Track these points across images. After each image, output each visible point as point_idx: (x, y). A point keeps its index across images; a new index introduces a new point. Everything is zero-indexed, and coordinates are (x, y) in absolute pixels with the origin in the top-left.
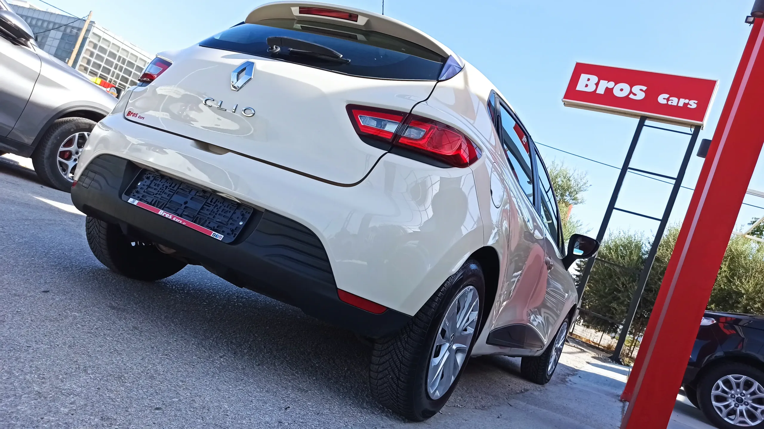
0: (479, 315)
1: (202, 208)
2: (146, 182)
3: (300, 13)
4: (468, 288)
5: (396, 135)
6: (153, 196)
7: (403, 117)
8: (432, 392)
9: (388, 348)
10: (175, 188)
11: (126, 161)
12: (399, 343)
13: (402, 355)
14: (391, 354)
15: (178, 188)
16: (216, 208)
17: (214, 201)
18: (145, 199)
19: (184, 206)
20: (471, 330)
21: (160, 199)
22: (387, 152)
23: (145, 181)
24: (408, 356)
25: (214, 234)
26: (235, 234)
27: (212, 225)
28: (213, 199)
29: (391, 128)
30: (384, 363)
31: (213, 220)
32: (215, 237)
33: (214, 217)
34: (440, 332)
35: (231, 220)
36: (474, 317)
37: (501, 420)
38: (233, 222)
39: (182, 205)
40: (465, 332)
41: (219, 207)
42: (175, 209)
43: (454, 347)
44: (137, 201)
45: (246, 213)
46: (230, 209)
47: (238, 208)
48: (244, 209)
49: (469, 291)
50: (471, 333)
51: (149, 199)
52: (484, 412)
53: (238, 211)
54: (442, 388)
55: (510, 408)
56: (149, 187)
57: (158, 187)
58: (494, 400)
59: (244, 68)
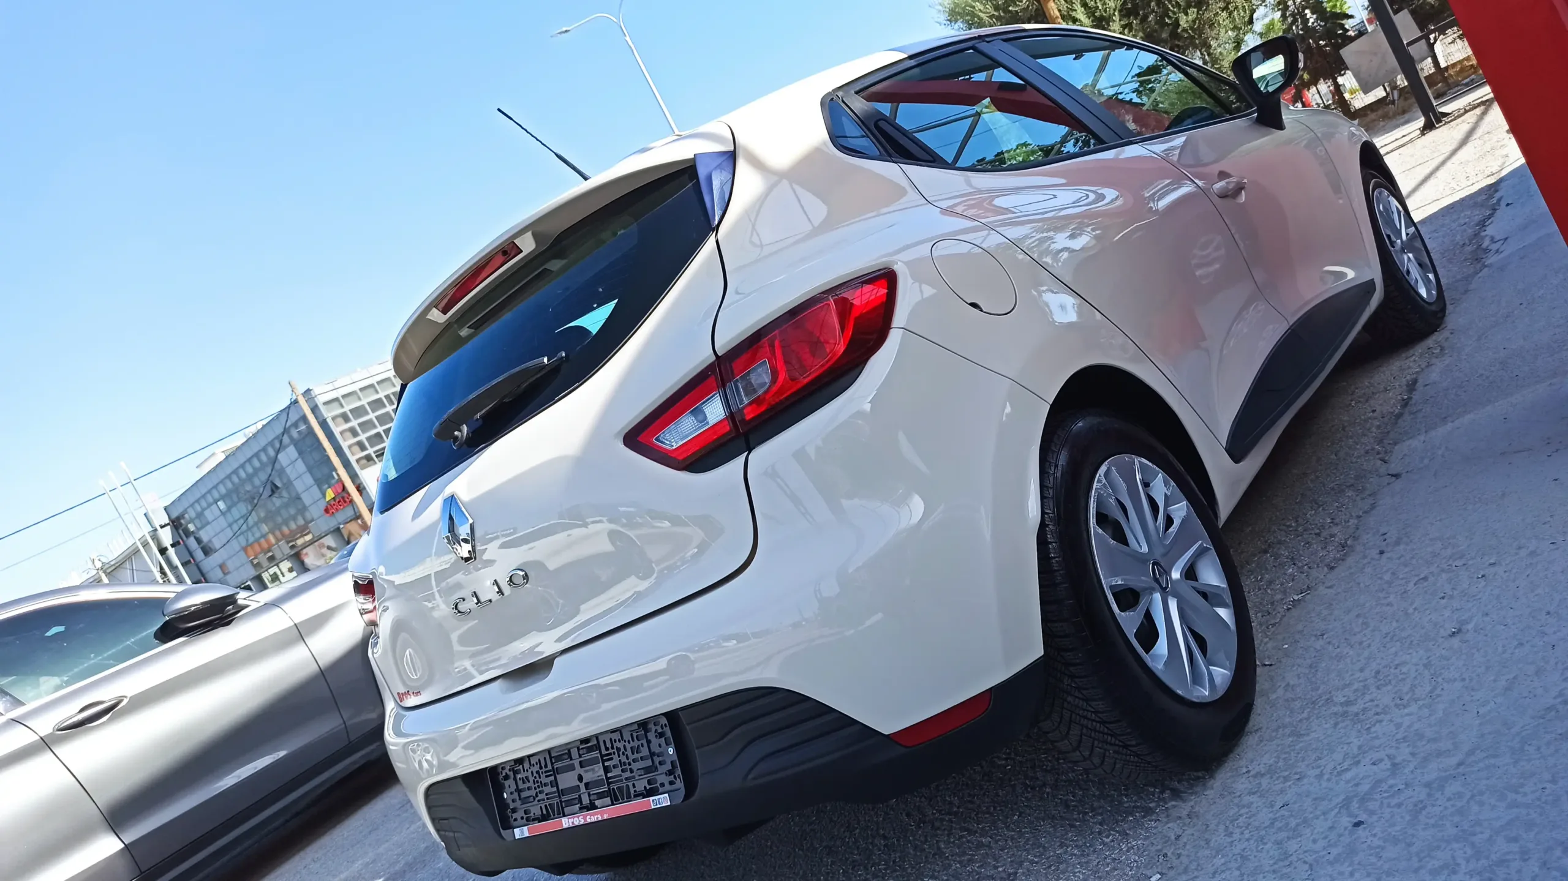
0: (1171, 472)
1: (607, 770)
2: (509, 787)
3: (445, 313)
4: (1100, 476)
5: (731, 416)
6: (536, 802)
7: (713, 376)
8: (1207, 694)
9: (1061, 718)
10: (550, 767)
11: (460, 780)
12: (1069, 699)
13: (1092, 712)
14: (1075, 723)
15: (552, 764)
16: (621, 753)
17: (609, 745)
18: (533, 816)
19: (582, 786)
20: (1180, 510)
21: (548, 799)
22: (746, 453)
23: (507, 786)
24: (1102, 706)
25: (653, 801)
26: (679, 775)
27: (641, 785)
28: (604, 741)
29: (715, 411)
30: (1080, 742)
31: (634, 777)
32: (658, 806)
33: (632, 771)
34: (1121, 611)
35: (655, 758)
36: (1161, 487)
37: (1389, 555)
38: (661, 759)
39: (578, 786)
40: (1171, 530)
41: (623, 750)
42: (577, 801)
43: (1176, 575)
44: (525, 828)
45: (662, 728)
46: (638, 740)
47: (647, 731)
48: (655, 725)
49: (1104, 481)
50: (1183, 513)
51: (535, 811)
52: (1350, 560)
53: (651, 736)
54: (1221, 656)
55: (1398, 485)
56: (519, 791)
57: (529, 782)
58: (1358, 498)
59: (450, 515)
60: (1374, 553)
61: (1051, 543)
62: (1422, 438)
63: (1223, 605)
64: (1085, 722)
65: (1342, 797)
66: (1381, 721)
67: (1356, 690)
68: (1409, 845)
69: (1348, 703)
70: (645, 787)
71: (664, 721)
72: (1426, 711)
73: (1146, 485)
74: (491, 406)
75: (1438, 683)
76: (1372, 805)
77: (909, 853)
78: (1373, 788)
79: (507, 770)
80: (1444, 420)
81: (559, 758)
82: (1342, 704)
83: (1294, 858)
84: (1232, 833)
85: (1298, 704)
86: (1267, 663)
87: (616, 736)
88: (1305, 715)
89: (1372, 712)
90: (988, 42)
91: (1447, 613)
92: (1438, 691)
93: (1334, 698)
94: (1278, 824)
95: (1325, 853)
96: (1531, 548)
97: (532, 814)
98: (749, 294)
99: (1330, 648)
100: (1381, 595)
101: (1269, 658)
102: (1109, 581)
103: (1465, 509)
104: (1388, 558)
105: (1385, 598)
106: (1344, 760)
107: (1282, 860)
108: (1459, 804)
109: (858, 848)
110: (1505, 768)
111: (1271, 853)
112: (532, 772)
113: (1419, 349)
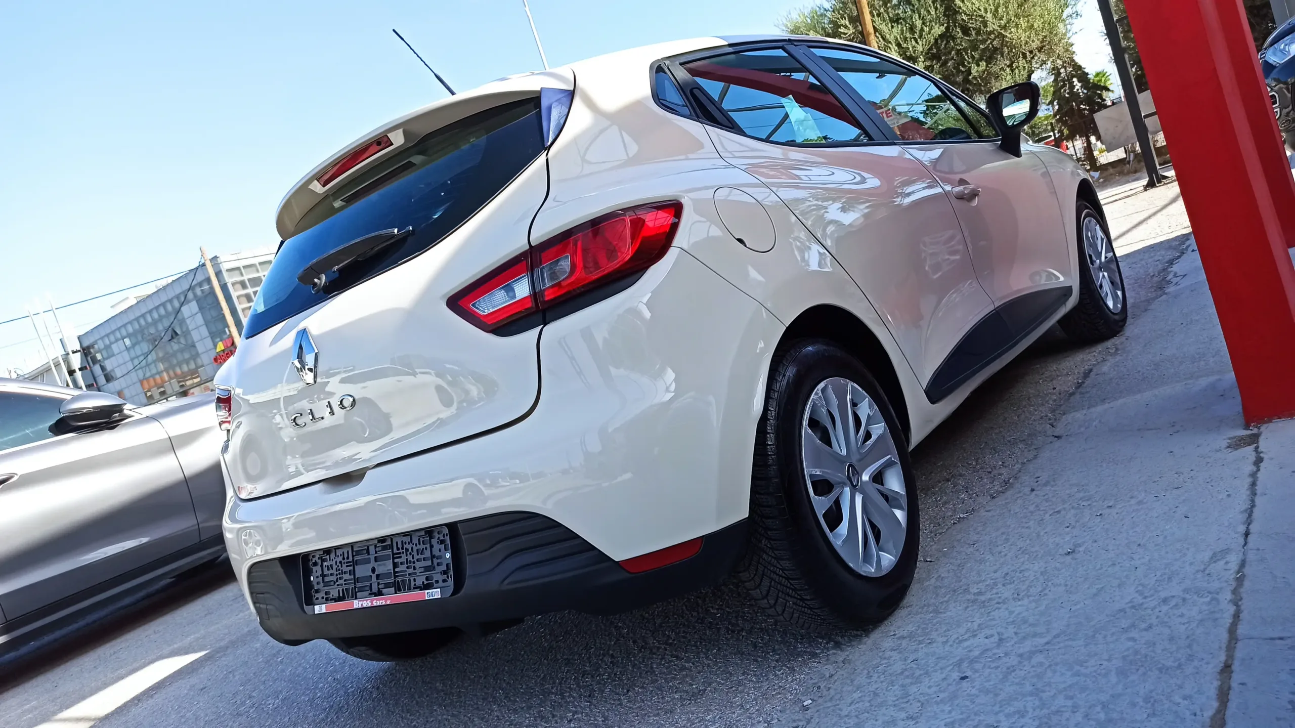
0: (876, 398)
1: (395, 565)
2: (316, 572)
3: (324, 186)
4: (818, 390)
5: (535, 295)
6: (336, 586)
7: (525, 261)
8: (873, 571)
10: (351, 558)
11: (277, 561)
15: (353, 556)
16: (408, 553)
17: (400, 546)
18: (331, 597)
19: (374, 577)
20: (879, 429)
21: (345, 584)
22: (542, 326)
23: (314, 571)
24: (789, 565)
25: (428, 593)
26: (451, 575)
27: (421, 580)
28: (397, 543)
29: (522, 289)
31: (416, 573)
32: (431, 598)
33: (415, 569)
34: (815, 493)
35: (435, 560)
36: (866, 408)
37: (1038, 493)
38: (439, 561)
39: (371, 576)
40: (868, 443)
41: (410, 551)
42: (367, 588)
43: (865, 477)
44: (324, 606)
45: (444, 536)
46: (423, 544)
47: (431, 537)
48: (438, 533)
49: (820, 394)
50: (881, 432)
51: (334, 593)
52: (1009, 493)
53: (434, 541)
54: (890, 546)
55: (1058, 444)
56: (323, 576)
57: (332, 569)
58: (1026, 450)
59: (301, 345)
60: (1027, 490)
61: (769, 433)
62: (1085, 412)
63: (900, 507)
64: (775, 576)
65: (958, 658)
66: (999, 608)
67: (987, 585)
68: (996, 695)
69: (980, 593)
70: (423, 582)
71: (446, 531)
72: (1034, 604)
73: (854, 405)
74: (346, 262)
75: (1047, 586)
76: (978, 666)
77: (628, 669)
78: (982, 653)
79: (316, 559)
80: (1103, 401)
81: (359, 553)
82: (974, 594)
83: (910, 698)
84: (871, 676)
85: (943, 590)
86: (928, 560)
87: (407, 539)
88: (946, 599)
89: (995, 601)
90: (796, 45)
91: (1067, 538)
92: (1047, 592)
93: (970, 589)
94: (907, 673)
95: (935, 696)
96: (1140, 498)
97: (331, 596)
98: (565, 203)
99: (977, 554)
100: (1024, 520)
101: (931, 556)
102: (810, 470)
103: (1101, 466)
104: (1036, 495)
105: (1026, 523)
106: (966, 633)
107: (902, 698)
108: (1039, 670)
109: (590, 663)
110: (1078, 648)
111: (897, 692)
112: (336, 562)
113: (1100, 348)
